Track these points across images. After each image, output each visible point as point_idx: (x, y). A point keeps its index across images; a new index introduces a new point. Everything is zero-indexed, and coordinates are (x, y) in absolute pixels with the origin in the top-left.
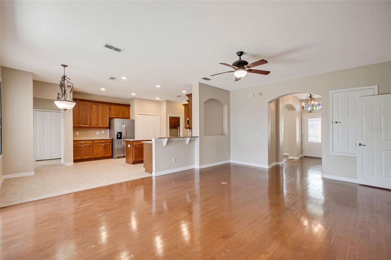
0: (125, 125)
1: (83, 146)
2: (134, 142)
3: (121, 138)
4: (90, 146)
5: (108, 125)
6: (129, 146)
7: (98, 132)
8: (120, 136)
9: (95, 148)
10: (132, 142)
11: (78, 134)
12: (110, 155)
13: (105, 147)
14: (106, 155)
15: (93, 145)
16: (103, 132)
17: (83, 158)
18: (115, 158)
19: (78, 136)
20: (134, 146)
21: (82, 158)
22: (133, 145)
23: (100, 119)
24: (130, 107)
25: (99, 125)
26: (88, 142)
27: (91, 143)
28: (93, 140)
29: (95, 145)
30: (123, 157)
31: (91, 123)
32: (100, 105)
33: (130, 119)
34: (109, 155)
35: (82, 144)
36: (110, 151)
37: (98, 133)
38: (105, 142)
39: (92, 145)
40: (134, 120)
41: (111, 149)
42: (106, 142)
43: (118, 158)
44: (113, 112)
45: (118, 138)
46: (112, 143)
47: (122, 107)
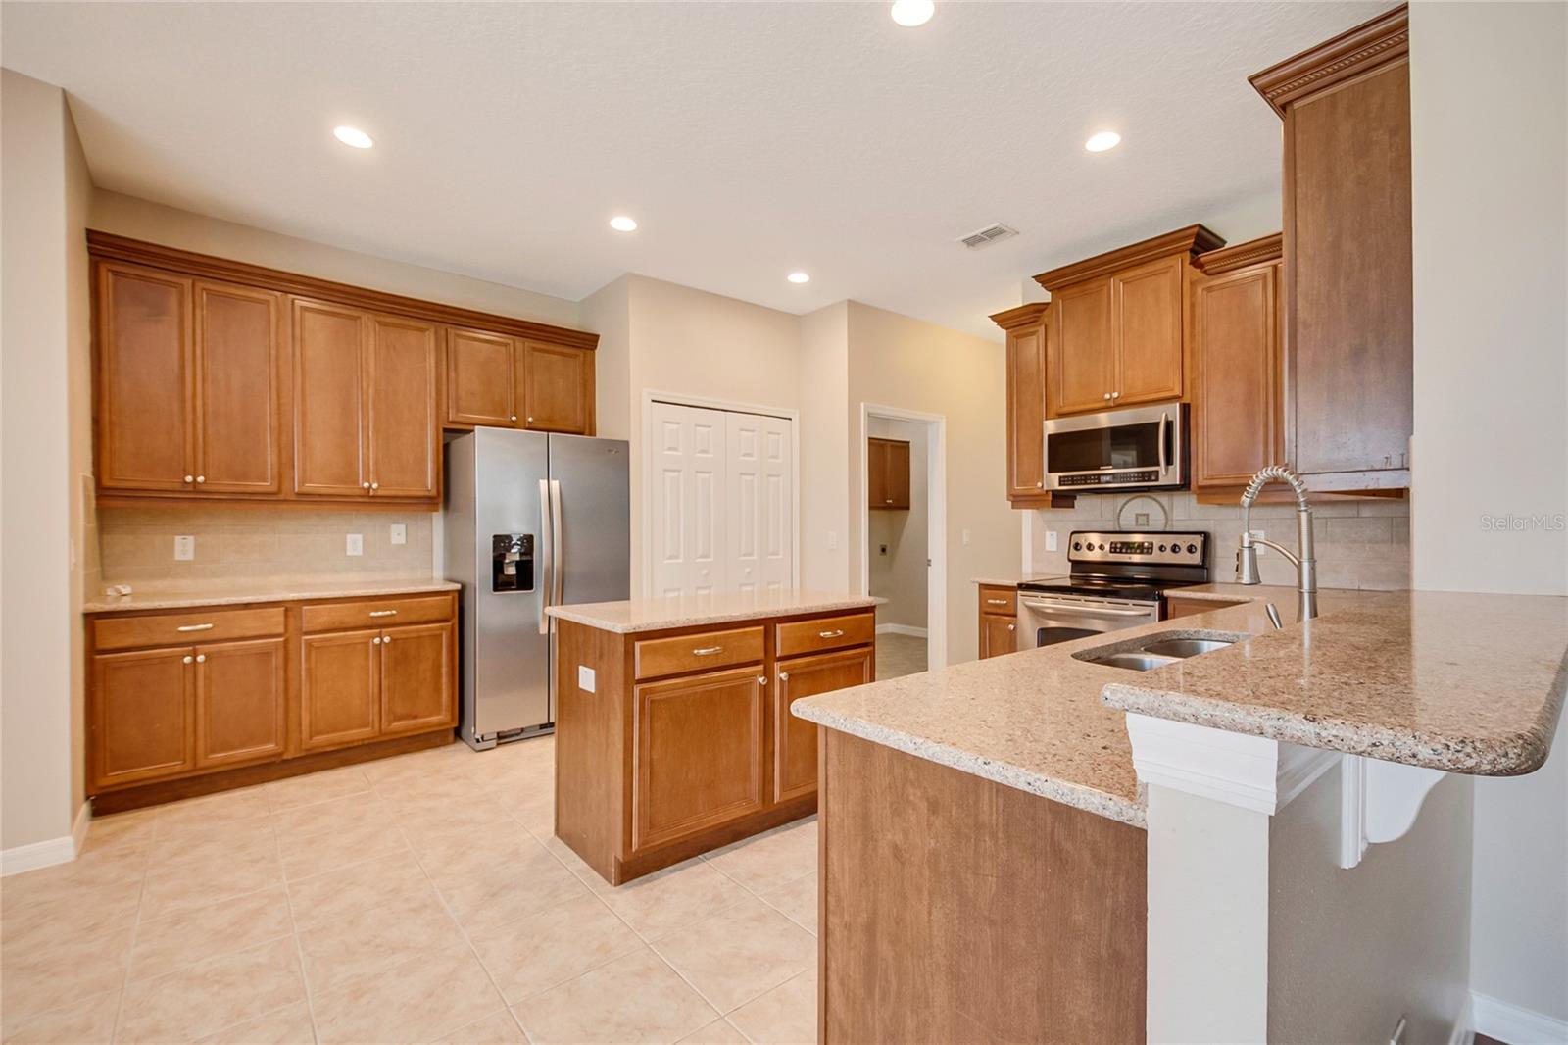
0: (555, 484)
1: (201, 658)
2: (638, 645)
3: (524, 579)
4: (264, 655)
5: (430, 483)
6: (587, 679)
7: (359, 537)
8: (518, 564)
9: (309, 670)
10: (621, 648)
11: (190, 556)
12: (442, 717)
13: (400, 657)
14: (412, 722)
15: (292, 646)
16: (398, 533)
17: (202, 763)
18: (480, 745)
19: (187, 569)
20: (637, 690)
21: (189, 766)
22: (630, 680)
23: (366, 429)
24: (596, 351)
25: (356, 482)
26: (249, 623)
27: (281, 630)
28: (290, 608)
29: (309, 645)
30: (542, 727)
31: (285, 466)
32: (367, 318)
33: (592, 433)
34: (434, 719)
35: (194, 644)
36: (438, 690)
37: (354, 543)
38: (399, 619)
39: (286, 642)
40: (626, 444)
41: (444, 670)
42: (413, 617)
43: (503, 738)
44: (468, 379)
45: (501, 583)
46: (456, 620)
47: (535, 349)
